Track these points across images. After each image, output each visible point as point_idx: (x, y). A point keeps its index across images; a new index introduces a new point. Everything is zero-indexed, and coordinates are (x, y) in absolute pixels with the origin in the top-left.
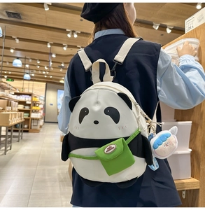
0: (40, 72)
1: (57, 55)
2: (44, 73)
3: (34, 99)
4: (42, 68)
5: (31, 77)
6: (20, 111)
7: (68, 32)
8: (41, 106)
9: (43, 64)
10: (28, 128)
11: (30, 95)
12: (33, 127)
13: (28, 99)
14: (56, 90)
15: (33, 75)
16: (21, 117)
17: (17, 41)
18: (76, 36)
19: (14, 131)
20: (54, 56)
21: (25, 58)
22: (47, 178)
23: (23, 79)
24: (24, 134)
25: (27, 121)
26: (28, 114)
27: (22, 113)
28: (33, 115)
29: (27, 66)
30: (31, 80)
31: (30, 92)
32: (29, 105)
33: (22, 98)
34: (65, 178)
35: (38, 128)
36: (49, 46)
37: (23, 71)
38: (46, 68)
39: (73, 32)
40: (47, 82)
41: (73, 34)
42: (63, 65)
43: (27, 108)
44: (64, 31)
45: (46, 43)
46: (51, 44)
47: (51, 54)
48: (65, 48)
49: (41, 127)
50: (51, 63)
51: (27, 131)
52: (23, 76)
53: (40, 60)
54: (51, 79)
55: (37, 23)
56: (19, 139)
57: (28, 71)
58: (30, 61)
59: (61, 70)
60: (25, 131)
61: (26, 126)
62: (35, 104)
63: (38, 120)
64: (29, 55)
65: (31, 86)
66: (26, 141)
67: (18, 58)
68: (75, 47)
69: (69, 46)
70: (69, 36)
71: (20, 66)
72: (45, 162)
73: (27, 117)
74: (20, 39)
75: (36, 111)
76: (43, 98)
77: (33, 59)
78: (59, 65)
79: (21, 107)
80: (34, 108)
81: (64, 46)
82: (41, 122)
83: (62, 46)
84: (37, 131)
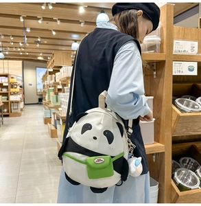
0: (14, 49)
1: (31, 29)
2: (19, 49)
3: (11, 80)
4: (16, 45)
5: (5, 55)
9: (17, 40)
10: (8, 112)
11: (6, 76)
12: (13, 111)
13: (4, 81)
14: (35, 68)
15: (7, 53)
18: (51, 7)
20: (28, 30)
22: (34, 160)
25: (6, 104)
26: (6, 97)
28: (12, 98)
30: (5, 59)
31: (6, 72)
32: (6, 87)
34: (54, 159)
35: (19, 111)
36: (22, 20)
38: (21, 45)
40: (23, 60)
42: (39, 40)
43: (5, 91)
45: (19, 16)
46: (24, 18)
47: (25, 28)
48: (40, 22)
49: (22, 110)
50: (26, 39)
51: (8, 116)
53: (13, 36)
54: (27, 56)
57: (1, 49)
58: (2, 37)
59: (38, 45)
60: (5, 116)
61: (5, 110)
62: (13, 85)
63: (17, 102)
65: (6, 66)
66: (7, 126)
68: (51, 20)
69: (44, 19)
72: (30, 145)
73: (6, 101)
75: (14, 94)
76: (21, 79)
77: (5, 35)
78: (35, 39)
80: (12, 90)
81: (39, 19)
82: (21, 105)
83: (36, 18)
84: (18, 115)
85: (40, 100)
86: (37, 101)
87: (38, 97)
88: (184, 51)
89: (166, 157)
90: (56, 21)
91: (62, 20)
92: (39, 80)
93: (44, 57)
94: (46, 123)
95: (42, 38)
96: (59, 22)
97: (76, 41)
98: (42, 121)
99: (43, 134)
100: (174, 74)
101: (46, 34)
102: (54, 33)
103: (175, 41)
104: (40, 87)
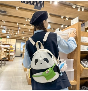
0: (14, 35)
1: (21, 28)
2: (15, 35)
3: (11, 47)
4: (14, 33)
5: (10, 37)
6: (5, 52)
7: (26, 19)
8: (14, 50)
10: (8, 59)
11: (9, 45)
12: (10, 59)
13: (8, 47)
14: (21, 42)
17: (4, 22)
19: (3, 61)
20: (20, 28)
21: (7, 29)
22: (17, 81)
23: (6, 38)
24: (7, 62)
25: (8, 56)
27: (6, 53)
28: (11, 54)
29: (8, 32)
30: (10, 38)
31: (9, 43)
32: (9, 49)
33: (6, 46)
34: (25, 81)
35: (13, 59)
36: (18, 24)
38: (16, 33)
39: (28, 19)
40: (16, 39)
41: (28, 20)
42: (23, 32)
44: (24, 18)
45: (17, 23)
46: (19, 24)
47: (19, 28)
48: (24, 25)
50: (19, 31)
51: (8, 61)
52: (6, 36)
53: (14, 30)
54: (18, 38)
55: (13, 15)
56: (5, 64)
57: (8, 35)
58: (10, 30)
59: (23, 34)
60: (7, 61)
61: (7, 58)
62: (11, 49)
63: (12, 56)
64: (9, 28)
65: (10, 41)
66: (7, 65)
67: (4, 29)
69: (26, 25)
70: (26, 20)
71: (5, 33)
72: (16, 74)
73: (8, 55)
74: (6, 21)
76: (15, 46)
77: (11, 30)
78: (22, 32)
79: (5, 50)
80: (11, 51)
81: (24, 24)
82: (14, 57)
83: (23, 24)
84: (12, 61)
85: (21, 55)
86: (20, 55)
87: (21, 54)
88: (85, 41)
89: (77, 87)
90: (30, 26)
92: (22, 47)
95: (24, 31)
96: (32, 26)
99: (21, 69)
100: (81, 50)
101: (26, 30)
102: (29, 30)
103: (81, 37)
104: (22, 50)
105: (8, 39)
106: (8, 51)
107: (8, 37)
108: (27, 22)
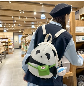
0: (10, 28)
1: (16, 21)
3: (9, 40)
4: (11, 27)
5: (7, 30)
6: (4, 46)
7: (20, 11)
8: (12, 43)
9: (11, 25)
10: (8, 52)
11: (7, 39)
12: (10, 52)
13: (6, 41)
14: (18, 35)
15: (8, 30)
16: (4, 48)
18: (23, 13)
20: (15, 21)
21: (3, 23)
23: (3, 32)
24: (7, 55)
25: (7, 49)
26: (7, 47)
28: (9, 47)
29: (5, 26)
30: (7, 32)
31: (7, 37)
32: (7, 43)
33: (4, 40)
35: (12, 52)
36: (13, 18)
37: (3, 28)
38: (13, 27)
39: (22, 11)
40: (14, 32)
41: (22, 12)
42: (19, 25)
43: (7, 44)
44: (18, 11)
46: (13, 17)
47: (14, 21)
48: (19, 18)
49: (13, 51)
50: (14, 24)
51: (8, 54)
52: (3, 30)
53: (10, 24)
56: (5, 58)
57: (5, 28)
58: (6, 24)
59: (19, 27)
61: (7, 52)
62: (9, 42)
64: (5, 22)
68: (24, 17)
69: (21, 17)
70: (21, 13)
71: (2, 27)
75: (10, 45)
76: (13, 39)
78: (18, 25)
79: (4, 44)
80: (9, 44)
81: (19, 17)
82: (13, 49)
84: (12, 53)
86: (19, 47)
87: (19, 46)
88: (80, 31)
90: (25, 18)
91: (28, 17)
92: (20, 39)
93: (21, 31)
94: (22, 57)
95: (20, 24)
96: (27, 18)
97: (33, 25)
98: (21, 56)
99: (21, 61)
100: (76, 41)
101: (22, 23)
102: (25, 22)
103: (76, 27)
104: (20, 42)
105: (6, 33)
106: (6, 45)
107: (5, 31)
108: (21, 14)
